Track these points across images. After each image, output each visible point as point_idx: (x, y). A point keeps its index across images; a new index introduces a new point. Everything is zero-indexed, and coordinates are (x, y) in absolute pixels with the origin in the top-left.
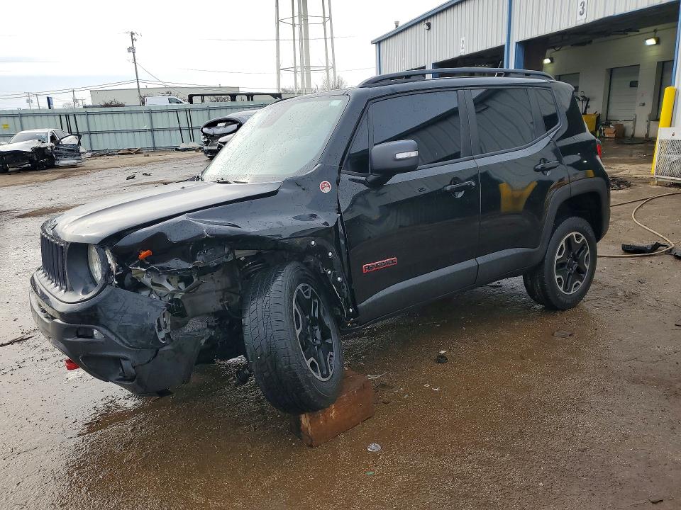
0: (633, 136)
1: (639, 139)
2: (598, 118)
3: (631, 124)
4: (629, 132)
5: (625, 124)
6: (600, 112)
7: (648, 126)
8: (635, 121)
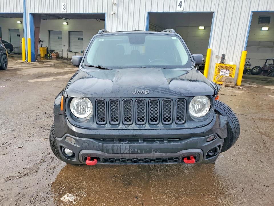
0: (62, 57)
1: (64, 58)
2: (47, 49)
3: (61, 53)
4: (60, 56)
5: (59, 52)
6: (47, 47)
7: (68, 54)
8: (62, 51)
